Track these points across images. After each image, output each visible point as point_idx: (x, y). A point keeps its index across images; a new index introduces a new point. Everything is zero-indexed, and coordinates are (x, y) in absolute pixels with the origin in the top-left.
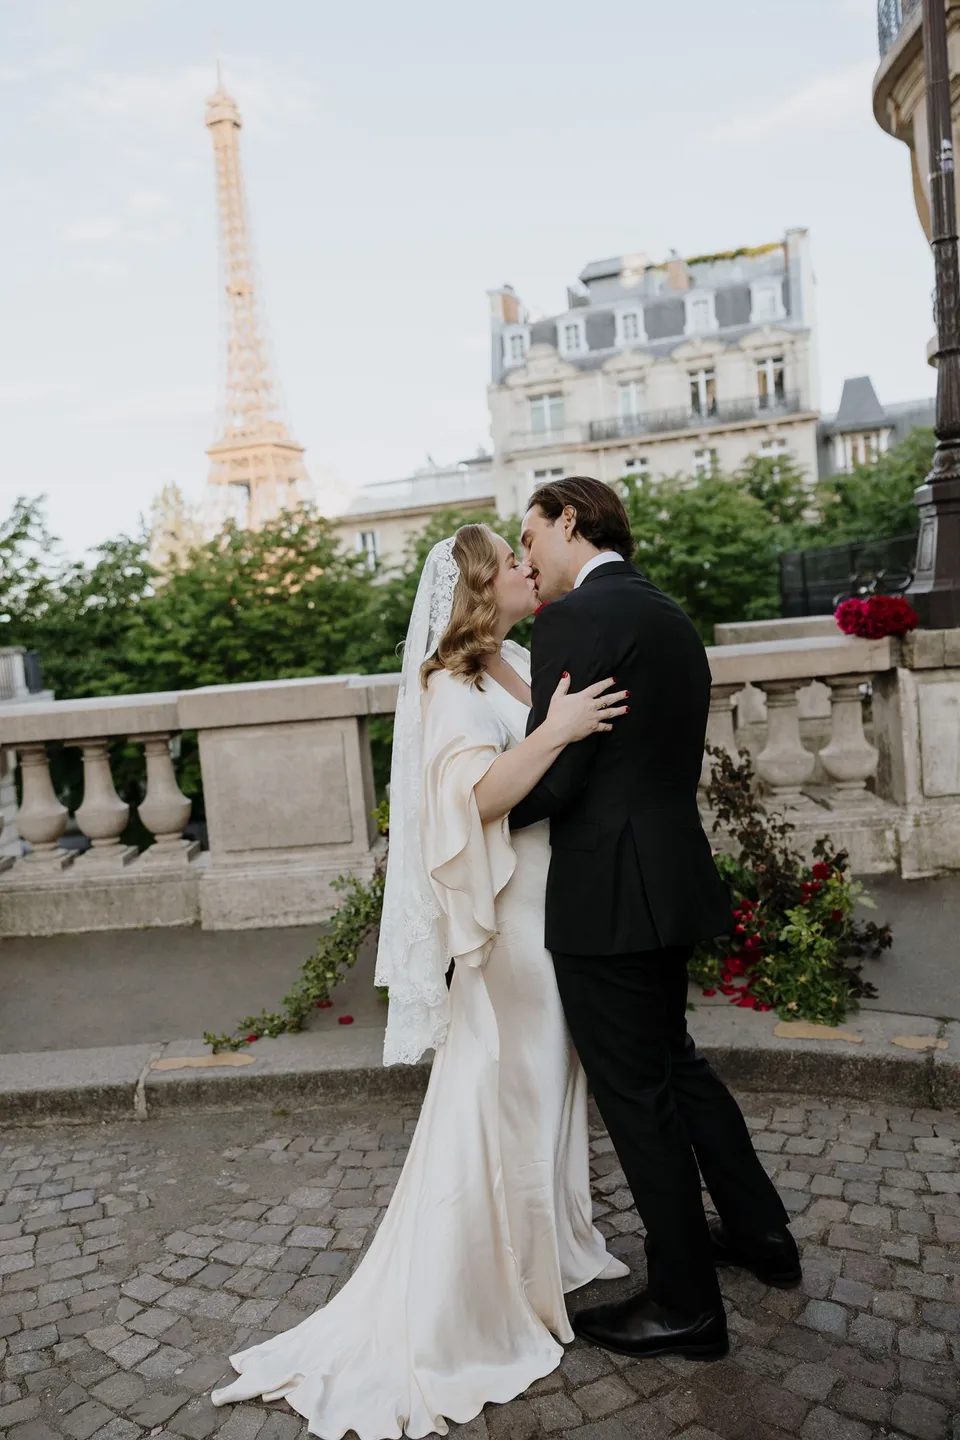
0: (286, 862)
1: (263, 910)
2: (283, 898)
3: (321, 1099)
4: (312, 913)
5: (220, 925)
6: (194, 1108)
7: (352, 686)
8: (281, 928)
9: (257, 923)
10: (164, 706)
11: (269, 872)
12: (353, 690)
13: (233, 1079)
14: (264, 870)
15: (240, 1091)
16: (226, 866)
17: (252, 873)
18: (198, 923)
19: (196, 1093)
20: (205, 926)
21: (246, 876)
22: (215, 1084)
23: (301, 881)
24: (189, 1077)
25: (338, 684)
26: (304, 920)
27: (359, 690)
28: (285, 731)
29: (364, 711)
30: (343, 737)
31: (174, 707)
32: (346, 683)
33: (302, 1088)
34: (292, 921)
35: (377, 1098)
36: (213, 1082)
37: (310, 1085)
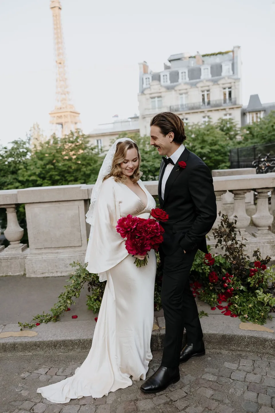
0: (57, 253)
1: (49, 270)
2: (56, 266)
3: (62, 351)
4: (66, 271)
5: (33, 276)
6: (13, 353)
7: (82, 188)
8: (55, 277)
9: (46, 275)
10: (13, 194)
11: (51, 256)
12: (82, 190)
13: (28, 342)
14: (48, 255)
15: (31, 347)
16: (35, 254)
17: (45, 257)
18: (25, 274)
19: (14, 347)
20: (27, 276)
21: (42, 258)
22: (21, 344)
23: (63, 260)
24: (11, 341)
25: (77, 188)
26: (63, 274)
27: (85, 190)
28: (57, 204)
29: (87, 198)
30: (79, 207)
31: (16, 195)
32: (80, 187)
33: (55, 346)
34: (59, 274)
35: (84, 351)
36: (20, 344)
37: (58, 345)
